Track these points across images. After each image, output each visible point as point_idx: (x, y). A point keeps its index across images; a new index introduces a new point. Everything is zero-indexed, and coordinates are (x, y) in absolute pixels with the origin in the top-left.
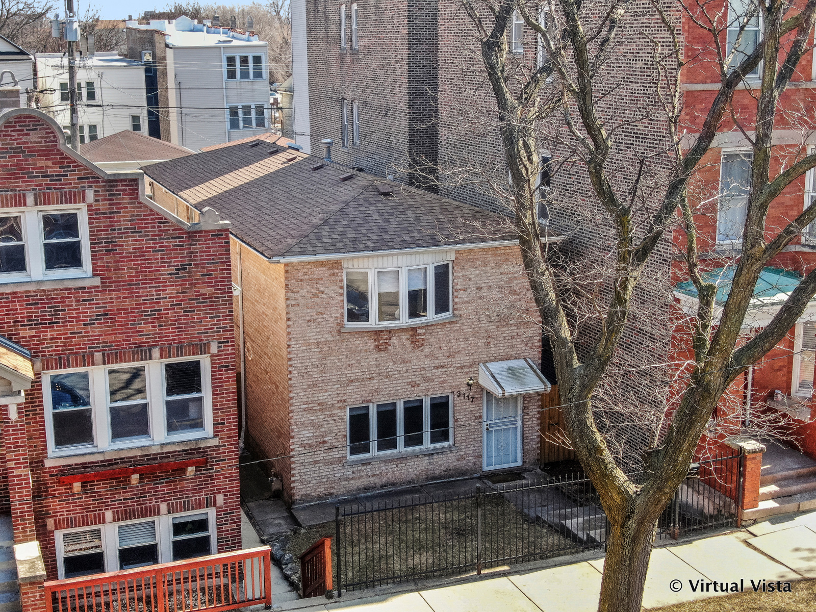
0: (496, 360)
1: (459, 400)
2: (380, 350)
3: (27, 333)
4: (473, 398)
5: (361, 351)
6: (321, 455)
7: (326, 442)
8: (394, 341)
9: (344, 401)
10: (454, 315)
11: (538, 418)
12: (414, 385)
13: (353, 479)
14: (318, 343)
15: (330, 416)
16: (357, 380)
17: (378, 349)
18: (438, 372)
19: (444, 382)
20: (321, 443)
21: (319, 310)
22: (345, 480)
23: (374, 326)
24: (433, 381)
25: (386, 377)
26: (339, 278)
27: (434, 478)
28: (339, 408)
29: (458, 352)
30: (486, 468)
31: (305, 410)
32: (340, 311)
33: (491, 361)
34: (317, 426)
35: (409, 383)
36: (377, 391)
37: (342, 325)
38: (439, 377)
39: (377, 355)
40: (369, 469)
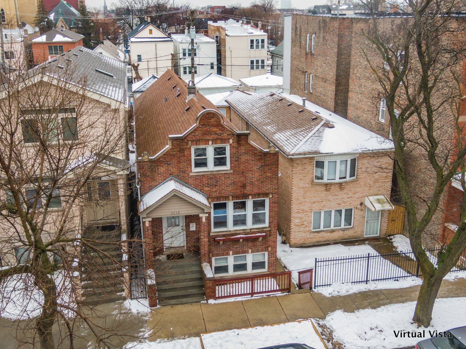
0: (372, 195)
1: (356, 211)
2: (327, 191)
3: (207, 189)
4: (362, 210)
5: (319, 191)
6: (302, 229)
7: (304, 224)
8: (332, 187)
9: (312, 209)
10: (357, 178)
11: (387, 218)
12: (339, 204)
13: (313, 238)
14: (303, 188)
15: (306, 215)
16: (317, 202)
17: (326, 190)
18: (349, 200)
19: (351, 203)
20: (302, 224)
21: (304, 175)
22: (310, 238)
23: (325, 182)
24: (347, 203)
25: (328, 201)
26: (313, 163)
27: (344, 239)
28: (310, 212)
29: (357, 192)
30: (365, 236)
31: (297, 212)
32: (312, 176)
33: (370, 196)
34: (301, 218)
35: (337, 204)
36: (324, 206)
37: (313, 181)
38: (349, 201)
39: (325, 193)
40: (320, 235)
